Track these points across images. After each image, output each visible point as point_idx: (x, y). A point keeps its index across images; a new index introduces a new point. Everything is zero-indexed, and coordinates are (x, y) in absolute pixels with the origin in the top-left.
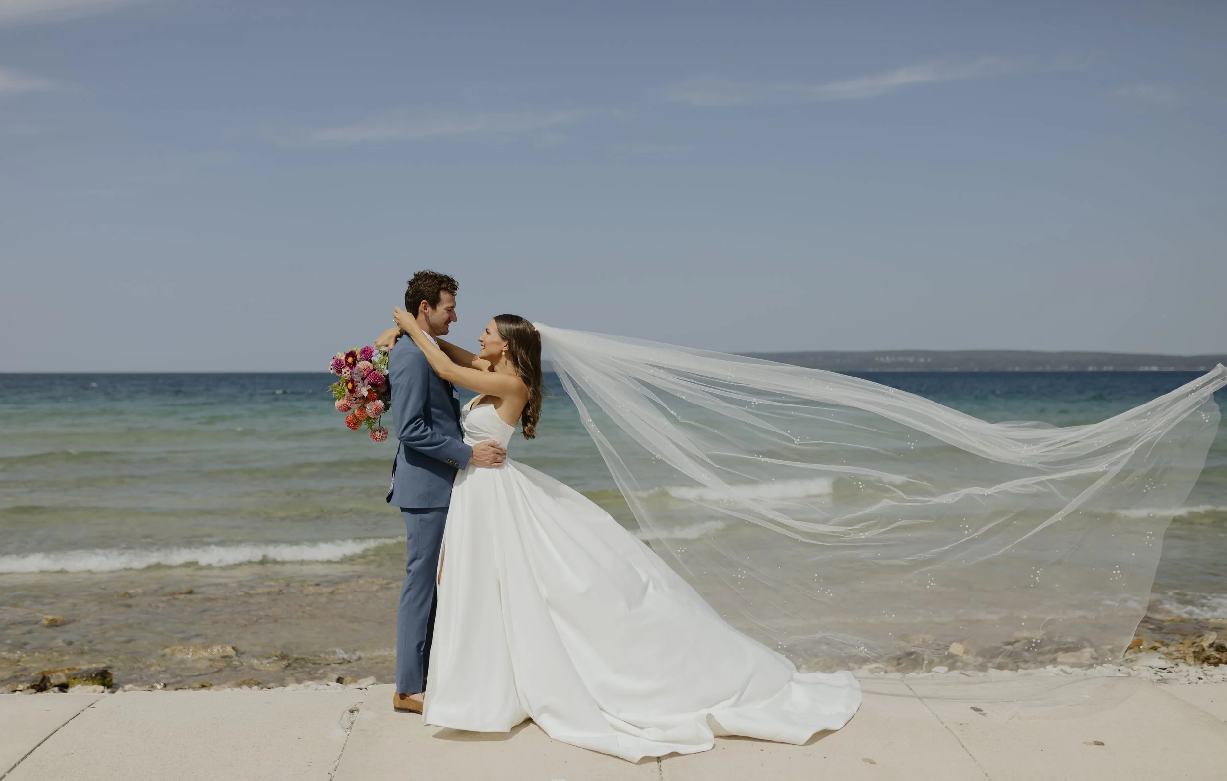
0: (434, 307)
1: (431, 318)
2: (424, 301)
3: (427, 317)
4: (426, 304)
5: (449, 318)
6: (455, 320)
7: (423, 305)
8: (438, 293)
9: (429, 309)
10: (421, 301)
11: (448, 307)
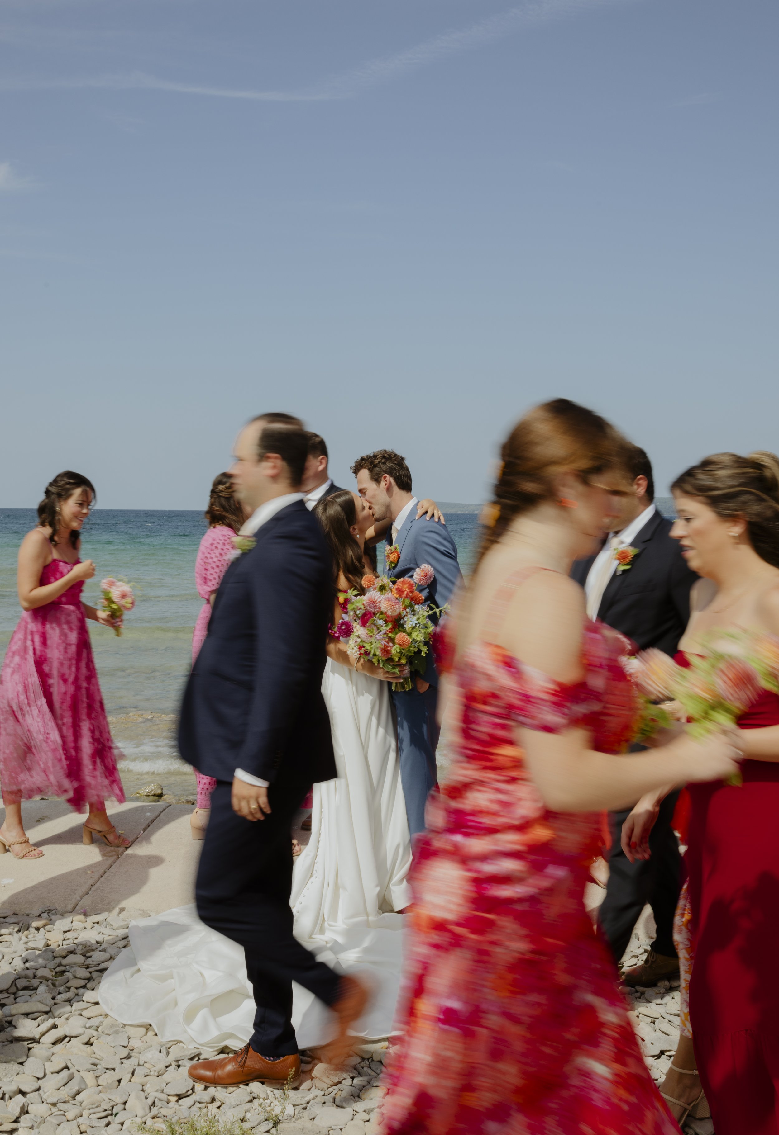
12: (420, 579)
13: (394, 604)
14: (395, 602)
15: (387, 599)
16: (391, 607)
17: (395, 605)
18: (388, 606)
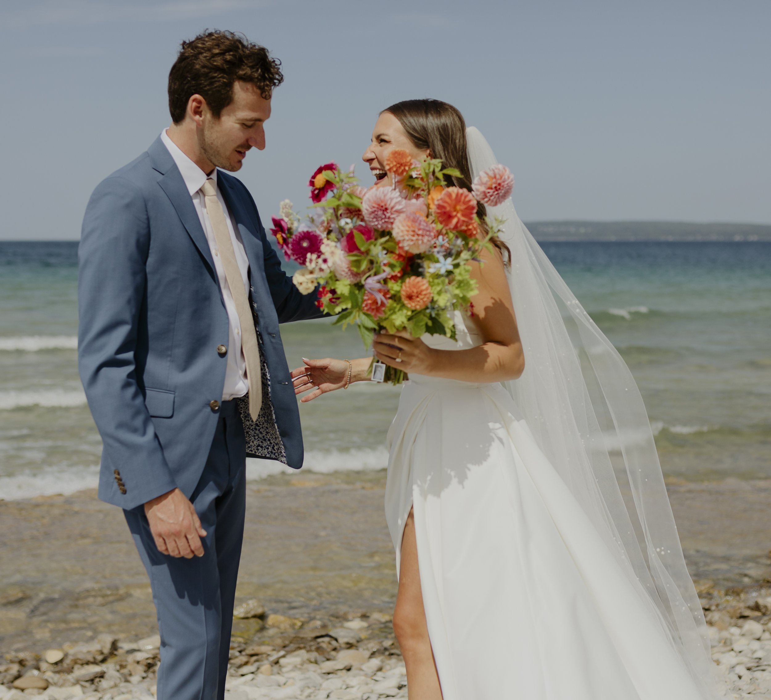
0: (217, 113)
1: (207, 133)
2: (197, 96)
3: (200, 130)
4: (200, 102)
5: (247, 141)
6: (261, 145)
7: (195, 104)
8: (229, 85)
9: (207, 115)
10: (193, 94)
11: (247, 120)
12: (484, 192)
13: (420, 232)
14: (424, 230)
15: (412, 217)
16: (413, 236)
17: (423, 236)
18: (408, 231)
